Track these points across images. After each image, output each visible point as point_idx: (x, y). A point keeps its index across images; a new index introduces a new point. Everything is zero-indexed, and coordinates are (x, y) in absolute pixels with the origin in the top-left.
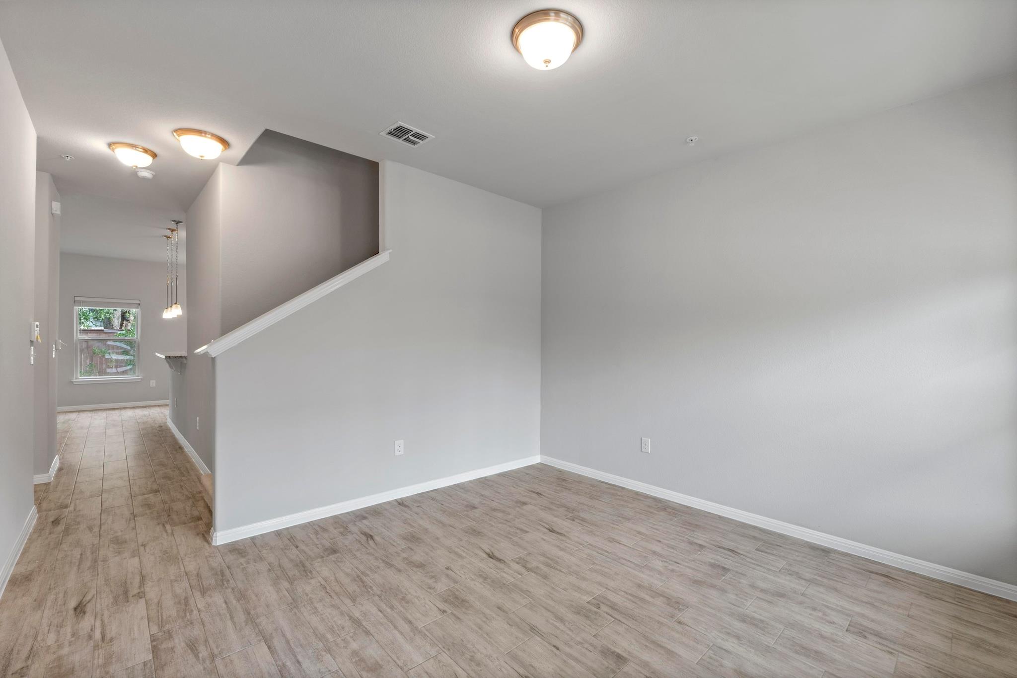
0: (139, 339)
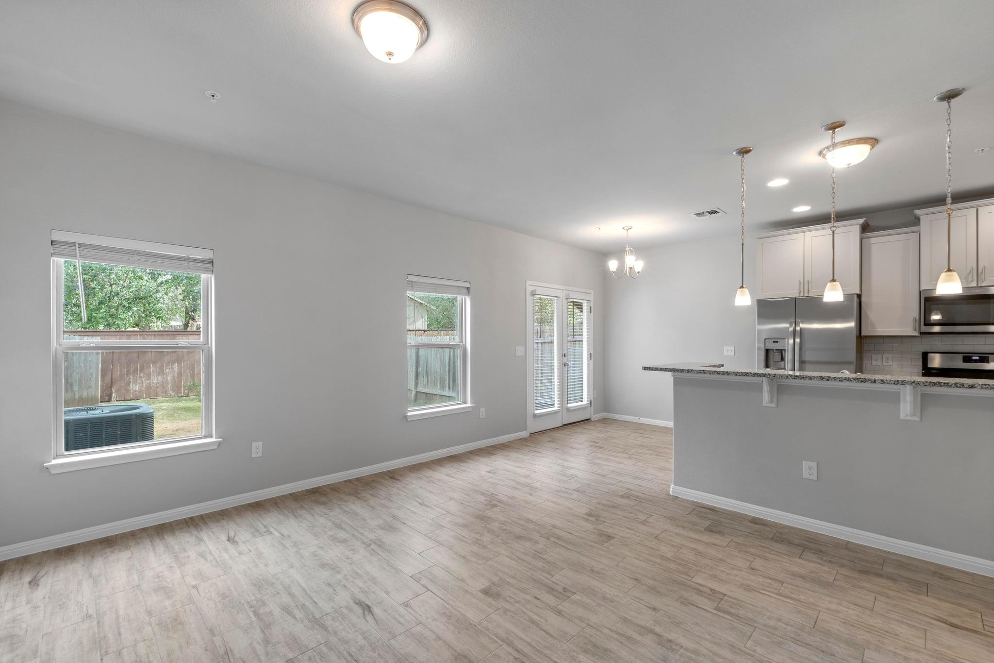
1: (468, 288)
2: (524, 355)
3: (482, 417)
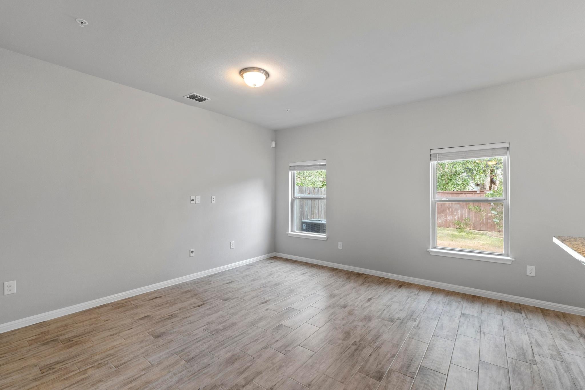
0: (508, 199)
1: (508, 148)
3: (530, 275)
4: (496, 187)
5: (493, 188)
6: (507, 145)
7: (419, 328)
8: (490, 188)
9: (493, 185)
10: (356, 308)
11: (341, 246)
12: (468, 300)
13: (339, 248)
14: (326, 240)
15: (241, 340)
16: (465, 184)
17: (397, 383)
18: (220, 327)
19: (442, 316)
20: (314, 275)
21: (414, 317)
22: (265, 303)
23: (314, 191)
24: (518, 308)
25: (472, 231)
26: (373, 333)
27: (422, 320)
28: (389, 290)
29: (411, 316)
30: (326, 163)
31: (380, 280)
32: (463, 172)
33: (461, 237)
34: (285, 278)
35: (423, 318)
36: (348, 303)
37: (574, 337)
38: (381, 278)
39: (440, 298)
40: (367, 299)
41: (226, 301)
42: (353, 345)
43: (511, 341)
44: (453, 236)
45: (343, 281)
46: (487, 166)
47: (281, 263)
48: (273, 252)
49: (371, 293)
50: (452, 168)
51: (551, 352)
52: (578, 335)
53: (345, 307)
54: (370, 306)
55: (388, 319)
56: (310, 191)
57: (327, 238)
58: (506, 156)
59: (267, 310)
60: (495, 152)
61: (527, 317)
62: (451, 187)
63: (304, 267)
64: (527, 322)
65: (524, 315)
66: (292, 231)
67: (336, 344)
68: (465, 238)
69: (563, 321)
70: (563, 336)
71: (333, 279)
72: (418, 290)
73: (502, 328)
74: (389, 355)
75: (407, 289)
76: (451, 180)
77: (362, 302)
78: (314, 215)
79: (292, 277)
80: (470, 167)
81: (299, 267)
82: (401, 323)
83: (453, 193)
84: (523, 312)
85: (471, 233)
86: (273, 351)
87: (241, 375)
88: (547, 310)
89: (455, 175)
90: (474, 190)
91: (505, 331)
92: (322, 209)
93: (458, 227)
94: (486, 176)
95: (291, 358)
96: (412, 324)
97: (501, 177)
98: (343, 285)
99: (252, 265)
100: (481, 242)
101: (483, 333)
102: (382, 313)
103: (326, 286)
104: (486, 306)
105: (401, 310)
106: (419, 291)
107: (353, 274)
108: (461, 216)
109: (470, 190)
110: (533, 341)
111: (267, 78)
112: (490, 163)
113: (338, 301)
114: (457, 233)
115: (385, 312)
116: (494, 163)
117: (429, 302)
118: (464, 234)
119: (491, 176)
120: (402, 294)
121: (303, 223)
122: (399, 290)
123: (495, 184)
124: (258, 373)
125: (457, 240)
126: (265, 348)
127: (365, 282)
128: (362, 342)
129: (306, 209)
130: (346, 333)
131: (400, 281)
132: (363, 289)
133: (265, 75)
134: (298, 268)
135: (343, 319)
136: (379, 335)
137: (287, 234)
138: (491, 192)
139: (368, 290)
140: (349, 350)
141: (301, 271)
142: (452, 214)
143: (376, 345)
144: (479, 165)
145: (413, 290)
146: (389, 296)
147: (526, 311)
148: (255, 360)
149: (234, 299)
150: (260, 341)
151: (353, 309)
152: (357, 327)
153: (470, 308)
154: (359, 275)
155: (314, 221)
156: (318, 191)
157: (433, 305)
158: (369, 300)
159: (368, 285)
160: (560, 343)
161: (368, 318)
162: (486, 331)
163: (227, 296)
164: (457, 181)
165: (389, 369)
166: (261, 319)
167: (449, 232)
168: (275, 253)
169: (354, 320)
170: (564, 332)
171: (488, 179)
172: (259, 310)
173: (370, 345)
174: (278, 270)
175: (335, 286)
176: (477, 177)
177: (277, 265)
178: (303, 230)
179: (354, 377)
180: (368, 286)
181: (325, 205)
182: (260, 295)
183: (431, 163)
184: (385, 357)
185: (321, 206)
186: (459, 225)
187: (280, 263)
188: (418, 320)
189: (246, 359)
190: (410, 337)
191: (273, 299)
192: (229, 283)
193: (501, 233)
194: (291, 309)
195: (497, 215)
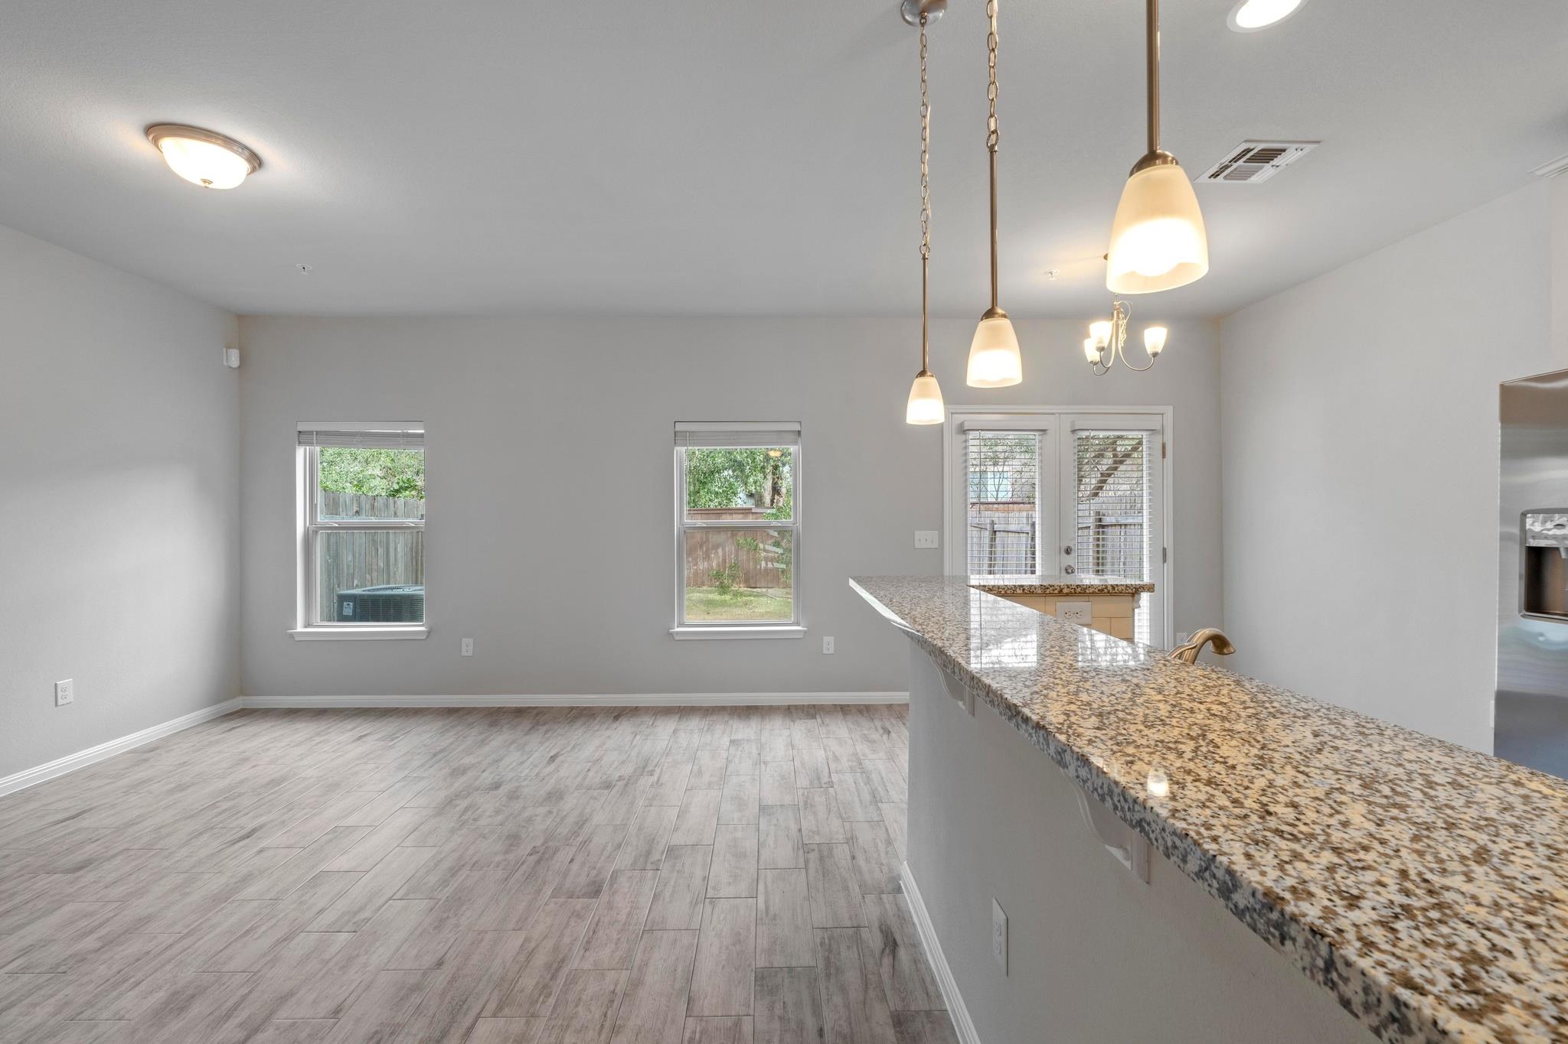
0: (800, 525)
1: (799, 432)
2: (936, 545)
3: (829, 652)
4: (781, 500)
5: (777, 503)
6: (797, 427)
7: (662, 784)
8: (772, 502)
9: (776, 497)
10: (525, 783)
11: (471, 647)
12: (740, 716)
13: (464, 653)
14: (424, 637)
15: (190, 950)
16: (730, 492)
17: (630, 888)
18: (90, 943)
19: (699, 753)
20: (395, 734)
21: (650, 768)
22: (248, 836)
23: (373, 507)
24: (811, 711)
25: (742, 589)
26: (571, 820)
27: (664, 770)
28: (596, 729)
29: (644, 768)
30: (423, 431)
31: (572, 712)
32: (726, 469)
33: (723, 604)
34: (302, 759)
35: (666, 764)
36: (501, 778)
37: (875, 736)
38: (572, 708)
39: (694, 723)
40: (548, 759)
41: (81, 873)
42: (530, 854)
43: (803, 764)
44: (710, 603)
45: (481, 733)
46: (767, 458)
47: (273, 724)
48: (234, 697)
49: (556, 744)
50: (707, 457)
51: (850, 763)
52: (881, 731)
53: (496, 786)
54: (557, 770)
55: (599, 786)
56: (359, 506)
57: (429, 633)
58: (797, 447)
59: (261, 851)
60: (780, 437)
61: (823, 723)
62: (704, 500)
63: (359, 721)
64: (823, 730)
65: (819, 720)
66: (308, 625)
67: (489, 866)
68: (730, 605)
69: (866, 717)
70: (866, 738)
71: (451, 734)
72: (653, 719)
73: (791, 748)
74: (609, 848)
75: (631, 719)
76: (705, 483)
77: (535, 766)
78: (375, 574)
79: (325, 751)
80: (739, 458)
81: (340, 724)
82: (626, 785)
83: (708, 512)
84: (818, 717)
85: (742, 594)
86: (314, 937)
87: (225, 1024)
88: (848, 705)
89: (712, 472)
90: (745, 506)
91: (795, 752)
92: (399, 556)
93: (718, 583)
94: (765, 477)
95: (375, 932)
96: (646, 782)
97: (789, 480)
98: (483, 741)
99: (156, 748)
100: (756, 610)
101: (765, 763)
102: (584, 778)
103: (435, 755)
104: (768, 720)
105: (623, 762)
106: (655, 719)
107: (505, 713)
108: (723, 560)
109: (739, 506)
110: (830, 755)
111: (254, 170)
112: (772, 454)
113: (476, 780)
114: (716, 597)
115: (591, 774)
116: (778, 454)
117: (675, 735)
118: (727, 597)
119: (774, 479)
120: (621, 733)
121: (342, 599)
122: (615, 725)
123: (779, 494)
124: (281, 998)
125: (717, 610)
126: (285, 939)
127: (538, 724)
128: (550, 844)
129: (347, 558)
130: (508, 837)
131: (616, 707)
132: (534, 739)
133: (248, 160)
134: (338, 726)
135: (497, 812)
136: (585, 818)
137: (292, 636)
138: (774, 511)
139: (548, 739)
140: (524, 867)
141: (351, 733)
142: (707, 557)
143: (580, 839)
144: (755, 456)
145: (644, 720)
146: (596, 742)
147: (822, 713)
148: (261, 976)
149: (114, 856)
150: (264, 928)
151: (518, 787)
152: (534, 818)
153: (743, 728)
154: (519, 712)
155: (378, 590)
156: (387, 506)
157: (683, 739)
158: (553, 759)
159: (545, 728)
160: (862, 748)
161: (555, 796)
162: (768, 759)
163: (78, 857)
164: (716, 486)
165: (613, 871)
166: (247, 879)
167: (702, 595)
168: (241, 698)
169: (524, 808)
170: (866, 732)
171: (768, 485)
172: (231, 860)
173: (567, 843)
174: (265, 745)
175: (461, 748)
176: (751, 480)
177: (261, 732)
178: (343, 618)
179: (543, 910)
180: (547, 732)
181: (406, 545)
182: (221, 822)
183: (677, 449)
184: (602, 854)
185: (396, 549)
186: (720, 581)
187: (269, 724)
188: (658, 771)
189: (227, 984)
190: (646, 804)
191: (272, 821)
192: (73, 817)
193: (788, 590)
194: (341, 829)
195: (782, 554)
